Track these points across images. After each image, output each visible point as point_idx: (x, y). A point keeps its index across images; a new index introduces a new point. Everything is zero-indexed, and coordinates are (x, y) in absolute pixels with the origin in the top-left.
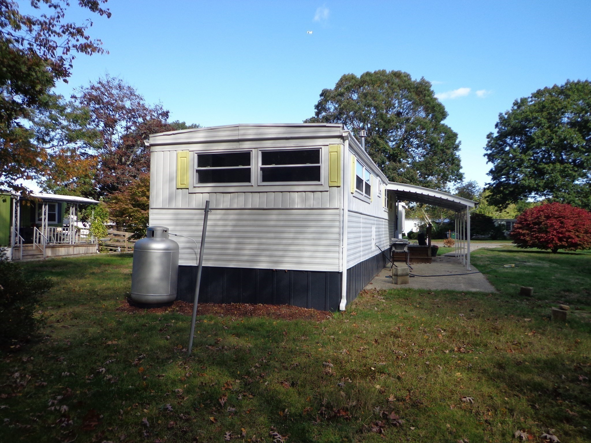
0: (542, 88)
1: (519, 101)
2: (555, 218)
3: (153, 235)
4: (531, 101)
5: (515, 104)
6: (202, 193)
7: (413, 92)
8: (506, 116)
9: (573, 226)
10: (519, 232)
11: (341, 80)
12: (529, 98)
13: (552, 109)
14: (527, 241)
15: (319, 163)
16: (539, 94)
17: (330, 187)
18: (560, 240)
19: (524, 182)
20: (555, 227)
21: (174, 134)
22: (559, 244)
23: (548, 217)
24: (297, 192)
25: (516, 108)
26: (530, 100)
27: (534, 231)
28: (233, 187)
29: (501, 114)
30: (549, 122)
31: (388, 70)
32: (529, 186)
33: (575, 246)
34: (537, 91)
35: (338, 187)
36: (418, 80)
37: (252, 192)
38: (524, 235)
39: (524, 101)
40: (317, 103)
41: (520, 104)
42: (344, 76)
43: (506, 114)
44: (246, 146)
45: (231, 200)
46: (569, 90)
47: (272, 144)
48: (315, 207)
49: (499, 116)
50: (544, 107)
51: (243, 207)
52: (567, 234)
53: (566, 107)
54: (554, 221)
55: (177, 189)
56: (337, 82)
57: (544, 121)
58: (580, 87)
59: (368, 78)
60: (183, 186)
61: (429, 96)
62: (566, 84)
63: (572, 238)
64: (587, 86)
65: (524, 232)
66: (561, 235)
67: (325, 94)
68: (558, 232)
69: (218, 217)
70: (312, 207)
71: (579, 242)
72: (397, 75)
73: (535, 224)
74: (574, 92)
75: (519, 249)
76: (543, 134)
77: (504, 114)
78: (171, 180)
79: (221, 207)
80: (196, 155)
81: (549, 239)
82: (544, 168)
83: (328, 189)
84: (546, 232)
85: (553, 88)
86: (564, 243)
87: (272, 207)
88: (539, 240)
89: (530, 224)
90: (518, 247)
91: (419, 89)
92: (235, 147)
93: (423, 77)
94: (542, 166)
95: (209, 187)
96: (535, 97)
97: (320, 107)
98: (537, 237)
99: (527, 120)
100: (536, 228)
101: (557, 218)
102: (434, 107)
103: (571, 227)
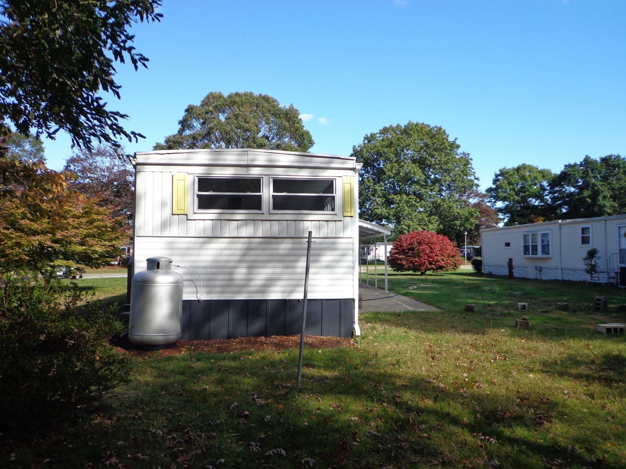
0: (388, 126)
1: (369, 136)
2: (425, 244)
3: (158, 268)
4: (380, 137)
5: (365, 138)
6: (204, 220)
7: (283, 118)
8: (359, 149)
9: (440, 251)
10: (396, 257)
11: (208, 97)
12: (377, 133)
13: (398, 145)
14: (403, 266)
15: (333, 193)
16: (385, 131)
17: (344, 217)
18: (430, 263)
19: (378, 211)
20: (427, 252)
21: (168, 154)
22: (429, 267)
23: (420, 243)
24: (311, 221)
25: (366, 141)
26: (378, 135)
27: (408, 256)
28: (240, 214)
29: (354, 146)
30: (396, 157)
31: (256, 93)
32: (381, 215)
33: (441, 268)
34: (384, 128)
35: (351, 217)
36: (287, 107)
37: (262, 220)
38: (401, 260)
39: (373, 135)
40: (181, 119)
41: (370, 139)
42: (211, 94)
43: (359, 147)
44: (255, 172)
45: (238, 228)
46: (411, 130)
47: (284, 171)
48: (329, 236)
49: (353, 148)
50: (392, 143)
51: (253, 236)
52: (436, 258)
53: (409, 145)
54: (425, 247)
55: (173, 214)
56: (202, 99)
57: (392, 155)
58: (419, 128)
59: (237, 99)
60: (182, 212)
61: (298, 123)
62: (408, 124)
63: (439, 261)
64: (424, 128)
65: (401, 256)
66: (431, 259)
67: (190, 110)
68: (428, 257)
69: (224, 246)
70: (326, 236)
71: (444, 265)
72: (266, 99)
73: (410, 249)
74: (414, 132)
75: (395, 273)
76: (392, 168)
77: (357, 147)
78: (163, 205)
79: (227, 235)
80: (196, 179)
81: (422, 263)
82: (393, 198)
83: (342, 219)
84: (419, 257)
85: (397, 127)
86: (433, 266)
87: (285, 236)
88: (413, 263)
89: (405, 250)
90: (394, 270)
91: (289, 116)
92: (243, 172)
93: (292, 105)
94: (392, 196)
95: (212, 214)
96: (382, 133)
97: (184, 124)
98: (411, 262)
99: (379, 154)
100: (410, 253)
101: (427, 244)
102: (303, 135)
103: (438, 252)
